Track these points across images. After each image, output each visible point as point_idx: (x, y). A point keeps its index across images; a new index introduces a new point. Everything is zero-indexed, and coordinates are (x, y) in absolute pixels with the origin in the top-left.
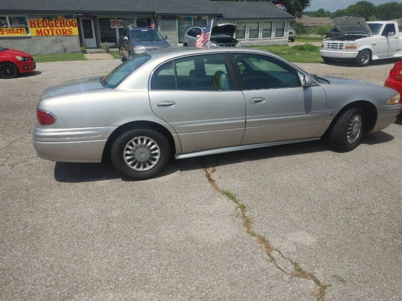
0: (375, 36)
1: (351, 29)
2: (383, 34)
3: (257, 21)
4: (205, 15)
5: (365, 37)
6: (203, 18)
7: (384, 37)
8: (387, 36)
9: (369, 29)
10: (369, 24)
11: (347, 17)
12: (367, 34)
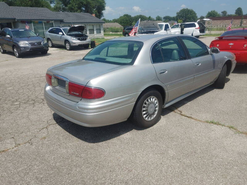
0: (162, 31)
1: (149, 27)
2: (165, 30)
3: (92, 24)
4: (52, 20)
5: (157, 31)
6: (50, 22)
7: (165, 31)
8: (166, 31)
9: (159, 27)
10: (159, 25)
11: (147, 21)
12: (158, 30)
